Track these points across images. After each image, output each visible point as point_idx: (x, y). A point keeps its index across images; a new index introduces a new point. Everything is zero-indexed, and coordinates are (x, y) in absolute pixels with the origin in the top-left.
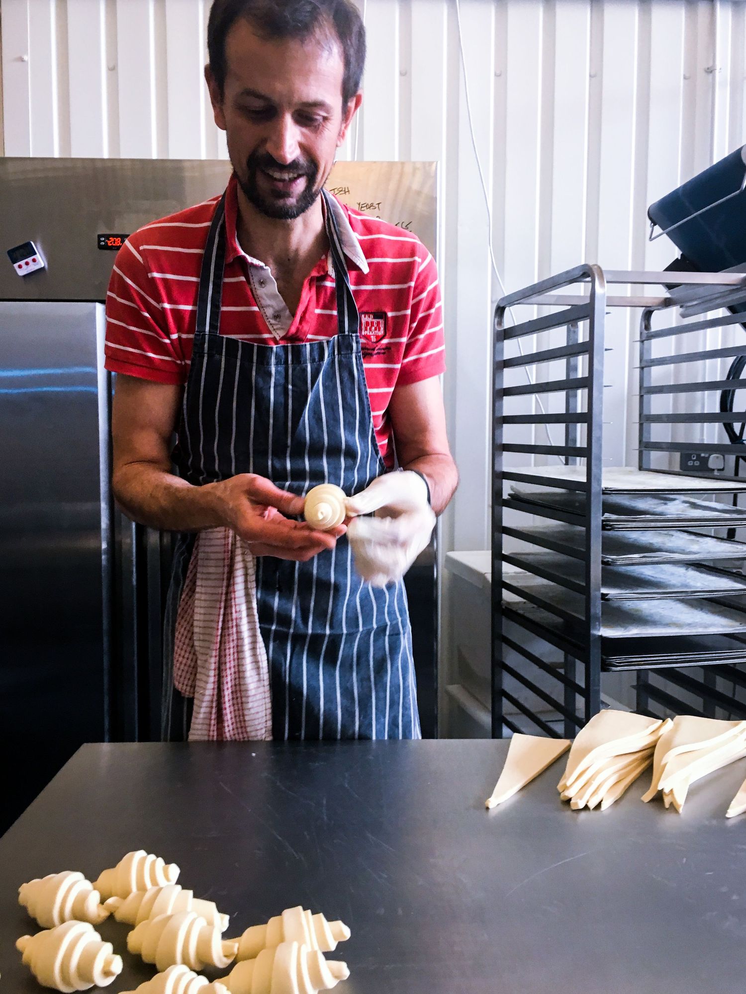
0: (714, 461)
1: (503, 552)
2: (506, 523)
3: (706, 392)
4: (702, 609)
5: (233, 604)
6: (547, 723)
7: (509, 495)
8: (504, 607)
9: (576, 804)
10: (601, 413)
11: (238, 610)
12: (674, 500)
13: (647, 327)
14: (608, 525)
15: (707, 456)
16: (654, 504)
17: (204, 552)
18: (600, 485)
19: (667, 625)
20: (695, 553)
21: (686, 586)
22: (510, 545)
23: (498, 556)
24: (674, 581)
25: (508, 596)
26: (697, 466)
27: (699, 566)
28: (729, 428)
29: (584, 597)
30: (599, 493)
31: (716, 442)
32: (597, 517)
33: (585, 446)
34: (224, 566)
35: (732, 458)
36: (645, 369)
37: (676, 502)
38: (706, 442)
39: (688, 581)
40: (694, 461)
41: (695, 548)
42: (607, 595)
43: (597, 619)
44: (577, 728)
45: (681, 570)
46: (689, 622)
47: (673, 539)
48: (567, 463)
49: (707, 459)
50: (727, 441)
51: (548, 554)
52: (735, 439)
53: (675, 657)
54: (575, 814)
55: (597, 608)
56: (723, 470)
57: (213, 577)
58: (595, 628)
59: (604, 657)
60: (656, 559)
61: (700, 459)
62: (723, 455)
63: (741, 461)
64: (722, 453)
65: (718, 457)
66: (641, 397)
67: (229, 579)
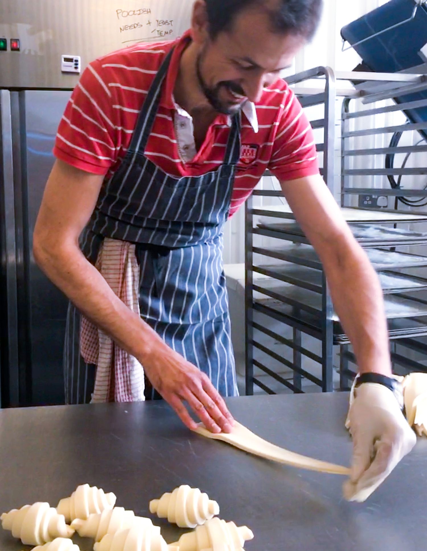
0: (381, 201)
1: (253, 265)
2: (255, 245)
3: (375, 155)
4: (391, 301)
6: (288, 381)
7: (258, 225)
8: (254, 303)
10: (333, 168)
12: (368, 227)
13: (346, 110)
15: (376, 197)
16: (358, 230)
20: (391, 263)
21: (384, 285)
22: (258, 260)
23: (250, 268)
25: (256, 295)
26: (369, 204)
27: (387, 272)
28: (391, 178)
29: (321, 295)
31: (381, 188)
34: (120, 274)
35: (392, 198)
36: (345, 139)
37: (371, 229)
38: (375, 188)
39: (384, 282)
40: (368, 201)
41: (388, 259)
43: (330, 309)
47: (370, 254)
49: (377, 199)
50: (389, 186)
52: (395, 185)
55: (330, 301)
56: (386, 207)
58: (329, 316)
59: (335, 335)
61: (371, 199)
62: (387, 197)
63: (399, 201)
64: (386, 195)
65: (384, 198)
66: (343, 158)
67: (123, 283)
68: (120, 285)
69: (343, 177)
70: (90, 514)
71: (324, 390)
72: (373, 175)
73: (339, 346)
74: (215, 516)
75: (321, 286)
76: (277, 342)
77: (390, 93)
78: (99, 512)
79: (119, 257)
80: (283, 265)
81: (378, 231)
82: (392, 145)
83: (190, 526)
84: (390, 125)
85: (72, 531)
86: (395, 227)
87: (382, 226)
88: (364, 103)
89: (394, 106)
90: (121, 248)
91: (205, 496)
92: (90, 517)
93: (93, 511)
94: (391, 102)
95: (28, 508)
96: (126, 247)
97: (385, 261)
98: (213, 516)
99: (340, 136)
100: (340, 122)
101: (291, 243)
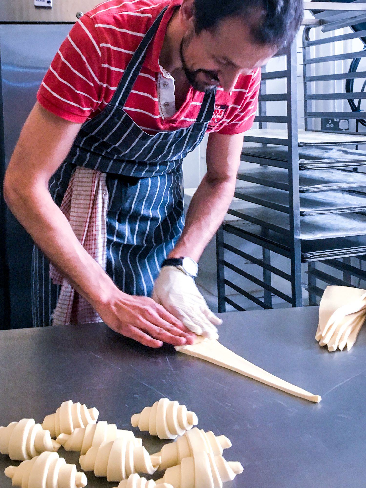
0: (343, 124)
3: (336, 81)
4: (354, 219)
5: (94, 225)
6: (259, 299)
8: (224, 225)
9: (332, 348)
10: (296, 93)
11: (97, 229)
12: (332, 149)
13: (307, 38)
14: (302, 167)
15: (338, 120)
16: (322, 152)
17: (77, 190)
18: (297, 140)
19: (338, 230)
20: (354, 183)
21: (348, 204)
24: (338, 201)
26: (332, 127)
27: (351, 191)
28: (351, 102)
29: (288, 215)
30: (297, 146)
31: (342, 111)
32: (296, 162)
33: (286, 115)
35: (353, 121)
36: (307, 65)
37: (334, 150)
38: (337, 111)
39: (347, 201)
40: (330, 124)
41: (351, 179)
42: (303, 212)
43: (298, 228)
44: (318, 298)
45: (339, 195)
46: (350, 228)
47: (333, 174)
48: (260, 127)
49: (338, 123)
50: (350, 110)
51: (257, 187)
52: (355, 109)
53: (346, 251)
54: (331, 355)
55: (297, 221)
56: (348, 129)
57: (82, 206)
58: (297, 235)
59: (303, 253)
60: (333, 187)
61: (333, 122)
62: (348, 120)
63: (359, 123)
64: (347, 118)
65: (345, 121)
66: (305, 83)
67: (92, 208)
68: (90, 210)
69: (305, 102)
70: (74, 429)
71: (294, 306)
72: (335, 99)
73: (307, 263)
74: (194, 427)
75: (288, 207)
76: (248, 261)
77: (348, 22)
78: (83, 427)
79: (90, 184)
80: (251, 187)
81: (341, 152)
82: (351, 70)
83: (171, 437)
84: (349, 52)
85: (58, 446)
86: (357, 148)
87: (344, 147)
88: (324, 31)
89: (352, 34)
90: (93, 175)
91: (184, 407)
92: (75, 432)
93: (77, 426)
94: (349, 30)
95: (16, 424)
96: (98, 175)
97: (348, 181)
98: (192, 426)
99: (302, 62)
100: (301, 50)
101: (258, 166)
